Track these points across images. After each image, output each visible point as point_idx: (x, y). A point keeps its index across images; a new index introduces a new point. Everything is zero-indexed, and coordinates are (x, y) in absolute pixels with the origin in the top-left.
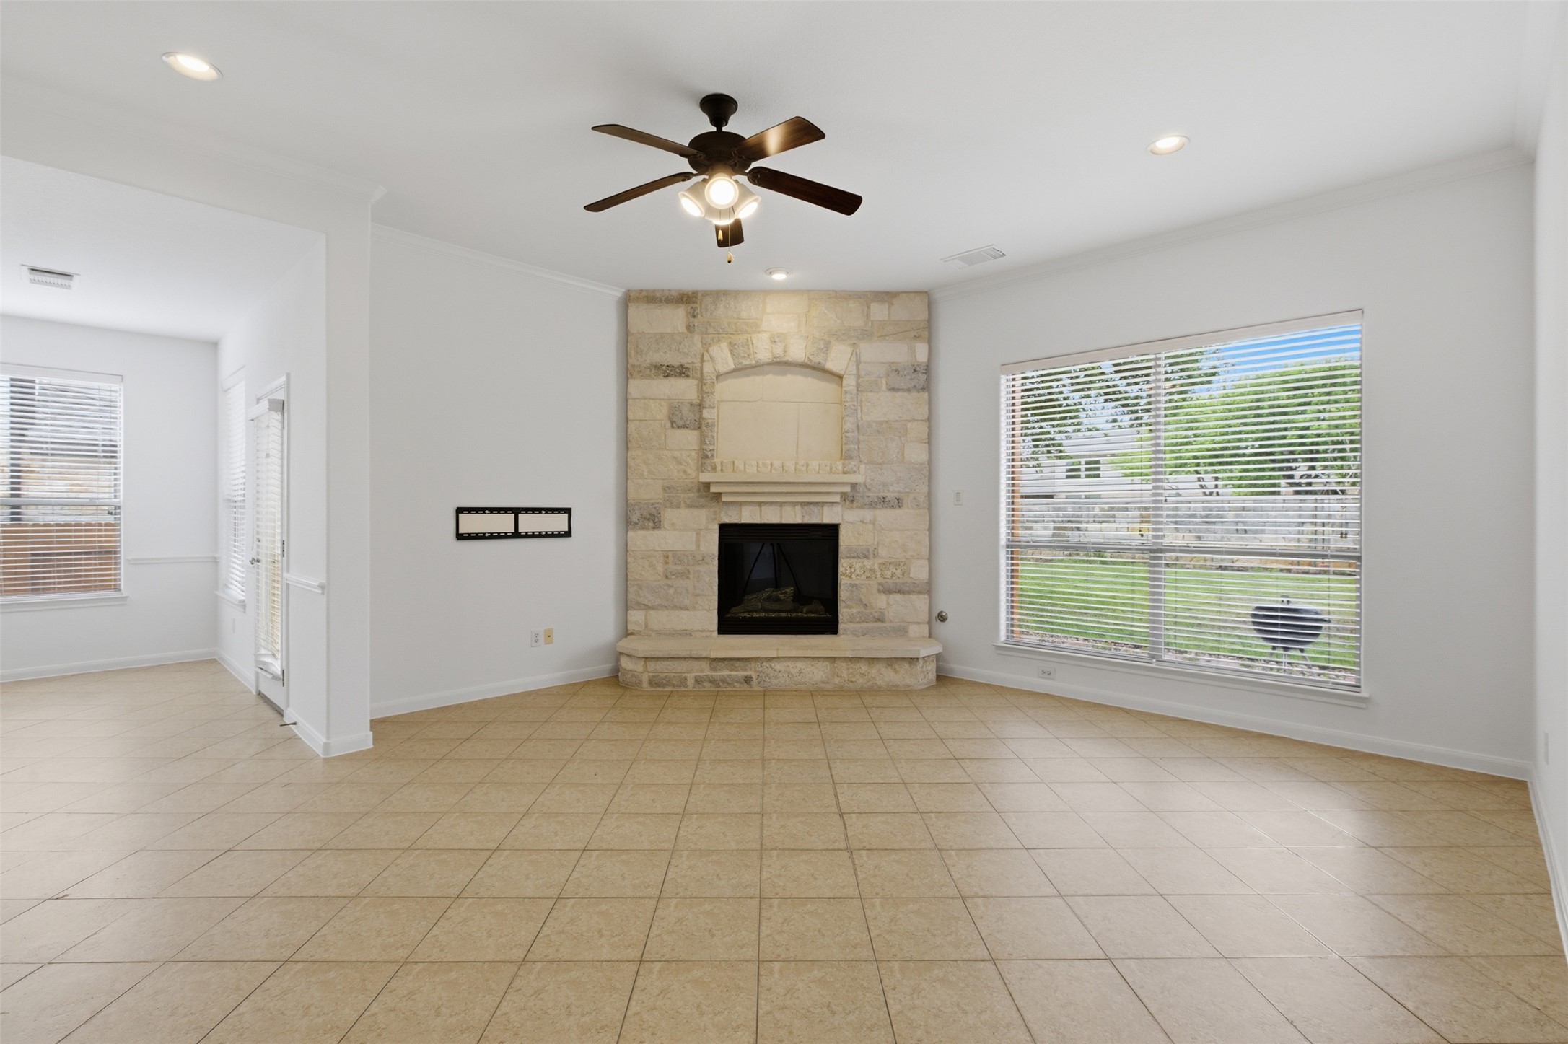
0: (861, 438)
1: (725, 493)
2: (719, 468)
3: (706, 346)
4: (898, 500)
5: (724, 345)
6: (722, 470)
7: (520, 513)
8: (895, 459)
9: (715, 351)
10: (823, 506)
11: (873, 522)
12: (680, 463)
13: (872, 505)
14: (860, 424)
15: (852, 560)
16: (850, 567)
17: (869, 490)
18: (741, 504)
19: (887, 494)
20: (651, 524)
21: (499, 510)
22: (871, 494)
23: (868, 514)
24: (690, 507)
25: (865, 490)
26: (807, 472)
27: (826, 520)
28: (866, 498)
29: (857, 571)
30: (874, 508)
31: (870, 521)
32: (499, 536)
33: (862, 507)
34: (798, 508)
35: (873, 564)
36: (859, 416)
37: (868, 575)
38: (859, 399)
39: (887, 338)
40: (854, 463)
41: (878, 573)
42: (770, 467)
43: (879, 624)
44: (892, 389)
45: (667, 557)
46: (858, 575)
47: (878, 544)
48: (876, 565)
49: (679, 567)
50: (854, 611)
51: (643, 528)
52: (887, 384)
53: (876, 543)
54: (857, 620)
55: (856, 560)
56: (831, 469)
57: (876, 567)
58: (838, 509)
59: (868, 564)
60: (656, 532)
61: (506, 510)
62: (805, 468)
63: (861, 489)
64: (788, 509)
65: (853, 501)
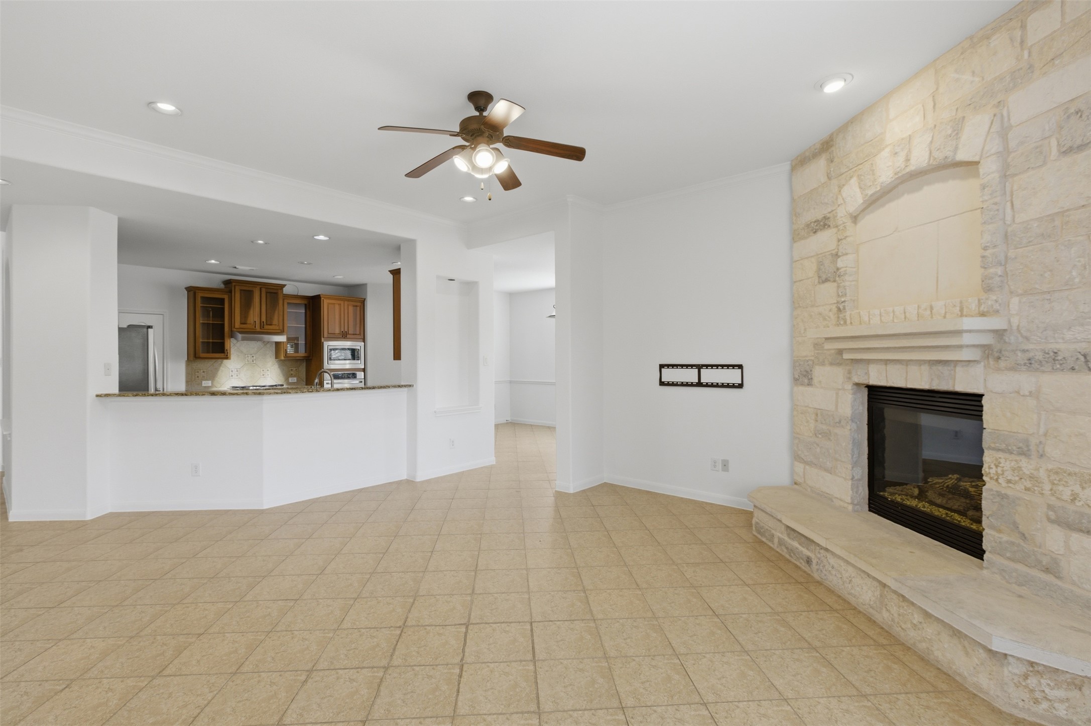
0: (1011, 254)
1: (846, 349)
2: (848, 322)
3: (840, 187)
4: (1085, 356)
5: (854, 181)
6: (851, 323)
7: (702, 368)
8: (1077, 280)
9: (846, 191)
10: (955, 367)
11: (1035, 394)
12: (825, 319)
13: (1030, 364)
14: (1010, 229)
15: (1000, 455)
16: (997, 466)
17: (1027, 339)
18: (869, 362)
19: (1058, 346)
20: (806, 381)
21: (687, 366)
22: (1031, 346)
23: (1026, 381)
24: (831, 364)
25: (1021, 339)
26: (932, 317)
27: (960, 387)
28: (1019, 354)
29: (1009, 475)
30: (1037, 370)
31: (1030, 392)
32: (687, 385)
33: (1014, 368)
34: (925, 368)
35: (1037, 469)
36: (1009, 218)
37: (1028, 484)
38: (1008, 189)
39: (1057, 62)
40: (995, 298)
41: (1047, 487)
42: (892, 315)
43: (1049, 578)
44: (1068, 151)
45: (817, 415)
46: (1009, 481)
47: (1045, 435)
48: (1041, 470)
49: (824, 427)
50: (1005, 538)
51: (802, 385)
52: (1059, 145)
53: (1042, 431)
54: (1008, 555)
55: (1007, 456)
56: (961, 310)
57: (1042, 474)
58: (979, 370)
59: (1027, 466)
60: (809, 389)
61: (692, 366)
62: (928, 312)
63: (1012, 338)
64: (913, 369)
65: (999, 358)
